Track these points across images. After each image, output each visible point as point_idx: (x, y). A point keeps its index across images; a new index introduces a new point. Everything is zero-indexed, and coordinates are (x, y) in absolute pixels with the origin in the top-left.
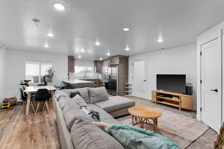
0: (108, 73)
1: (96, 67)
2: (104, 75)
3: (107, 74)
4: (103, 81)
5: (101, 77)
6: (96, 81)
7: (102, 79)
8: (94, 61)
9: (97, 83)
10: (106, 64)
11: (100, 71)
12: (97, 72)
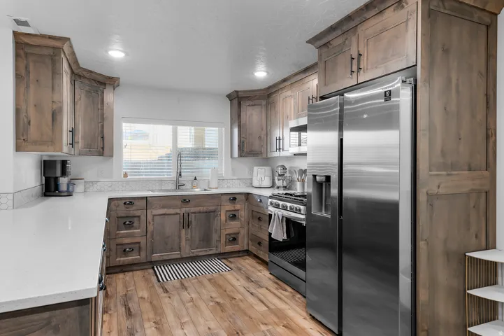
0: (309, 159)
1: (236, 131)
2: (280, 171)
3: (302, 164)
4: (272, 209)
5: (267, 182)
6: (238, 207)
7: (268, 193)
8: (229, 96)
9: (243, 215)
10: (292, 102)
11: (256, 147)
12: (241, 155)
